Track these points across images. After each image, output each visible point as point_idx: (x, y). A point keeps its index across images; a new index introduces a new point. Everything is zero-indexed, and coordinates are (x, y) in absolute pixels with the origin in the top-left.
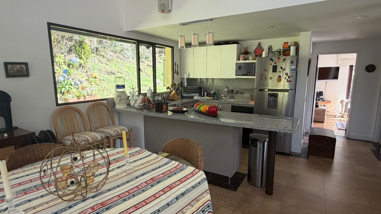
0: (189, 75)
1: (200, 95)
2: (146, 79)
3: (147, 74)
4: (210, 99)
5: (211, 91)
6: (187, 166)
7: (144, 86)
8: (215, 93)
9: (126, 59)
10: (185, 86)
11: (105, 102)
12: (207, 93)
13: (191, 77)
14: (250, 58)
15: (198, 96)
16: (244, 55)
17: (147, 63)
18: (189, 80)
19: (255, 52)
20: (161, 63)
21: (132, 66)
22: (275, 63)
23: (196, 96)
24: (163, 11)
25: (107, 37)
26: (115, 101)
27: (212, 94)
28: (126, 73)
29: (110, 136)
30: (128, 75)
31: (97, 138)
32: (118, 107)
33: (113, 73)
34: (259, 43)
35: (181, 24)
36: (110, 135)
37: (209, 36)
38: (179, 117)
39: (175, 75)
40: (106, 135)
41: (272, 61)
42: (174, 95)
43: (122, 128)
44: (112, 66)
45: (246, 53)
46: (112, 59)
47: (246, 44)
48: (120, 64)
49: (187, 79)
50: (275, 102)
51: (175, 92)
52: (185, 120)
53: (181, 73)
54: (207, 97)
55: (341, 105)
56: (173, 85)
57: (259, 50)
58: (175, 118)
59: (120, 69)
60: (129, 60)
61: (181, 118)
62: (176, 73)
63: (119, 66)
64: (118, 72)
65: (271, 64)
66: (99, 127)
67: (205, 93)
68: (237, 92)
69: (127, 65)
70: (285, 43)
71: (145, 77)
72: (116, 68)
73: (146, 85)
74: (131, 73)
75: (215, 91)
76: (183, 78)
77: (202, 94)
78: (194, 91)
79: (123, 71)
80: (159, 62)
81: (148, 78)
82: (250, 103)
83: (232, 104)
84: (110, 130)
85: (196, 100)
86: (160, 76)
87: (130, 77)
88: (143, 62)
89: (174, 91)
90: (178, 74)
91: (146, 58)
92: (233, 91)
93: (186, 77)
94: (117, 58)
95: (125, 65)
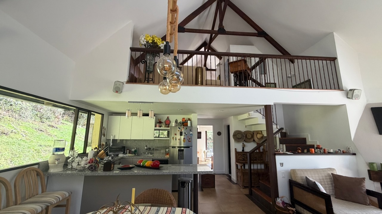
0: (114, 136)
1: (124, 153)
2: (48, 139)
3: (49, 134)
4: (133, 156)
5: (132, 149)
6: (174, 208)
7: (48, 147)
8: (135, 151)
9: (23, 118)
10: (111, 146)
11: (36, 166)
12: (129, 151)
13: (116, 138)
14: (163, 126)
15: (122, 154)
16: (160, 124)
17: (48, 123)
18: (114, 141)
19: (165, 122)
20: (63, 123)
21: (31, 126)
22: (181, 130)
23: (120, 154)
24: (117, 92)
25: (44, 101)
26: (49, 164)
27: (133, 152)
28: (23, 133)
29: (50, 205)
30: (25, 136)
31: (36, 210)
32: (52, 171)
33: (4, 133)
34: (168, 117)
35: (129, 102)
36: (49, 203)
37: (151, 112)
38: (131, 173)
39: (102, 136)
40: (46, 205)
41: (180, 129)
42: (102, 154)
43: (63, 193)
44: (4, 125)
45: (160, 122)
46: (3, 117)
47: (160, 117)
48: (14, 123)
49: (113, 140)
50: (182, 155)
51: (104, 151)
52: (136, 174)
53: (106, 135)
54: (129, 154)
55: (204, 154)
56: (100, 145)
57: (168, 121)
58: (126, 174)
59: (15, 129)
60: (27, 120)
61: (132, 174)
62: (103, 135)
63: (14, 125)
64: (11, 132)
65: (179, 131)
66: (26, 198)
67: (128, 151)
68: (153, 149)
69: (24, 124)
70: (183, 118)
71: (47, 137)
72: (9, 128)
73: (49, 145)
74: (30, 133)
75: (135, 149)
76: (109, 140)
77: (126, 152)
78: (118, 150)
79: (19, 131)
80: (62, 123)
81: (51, 139)
82: (166, 157)
83: (152, 158)
84: (48, 198)
85: (122, 157)
86: (63, 136)
87: (28, 137)
88: (44, 123)
89: (102, 151)
90: (104, 136)
91: (47, 119)
92: (150, 148)
93: (112, 138)
94: (9, 116)
95: (20, 124)
